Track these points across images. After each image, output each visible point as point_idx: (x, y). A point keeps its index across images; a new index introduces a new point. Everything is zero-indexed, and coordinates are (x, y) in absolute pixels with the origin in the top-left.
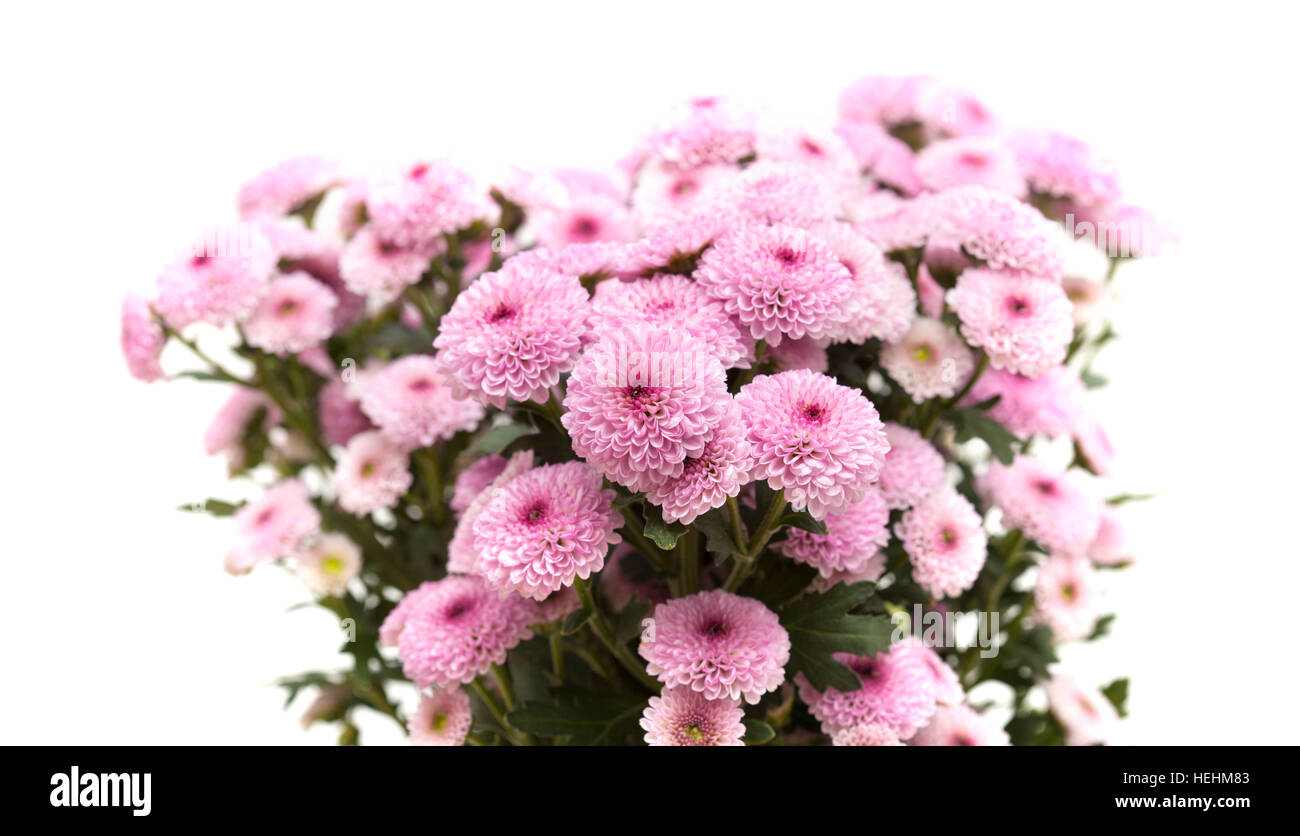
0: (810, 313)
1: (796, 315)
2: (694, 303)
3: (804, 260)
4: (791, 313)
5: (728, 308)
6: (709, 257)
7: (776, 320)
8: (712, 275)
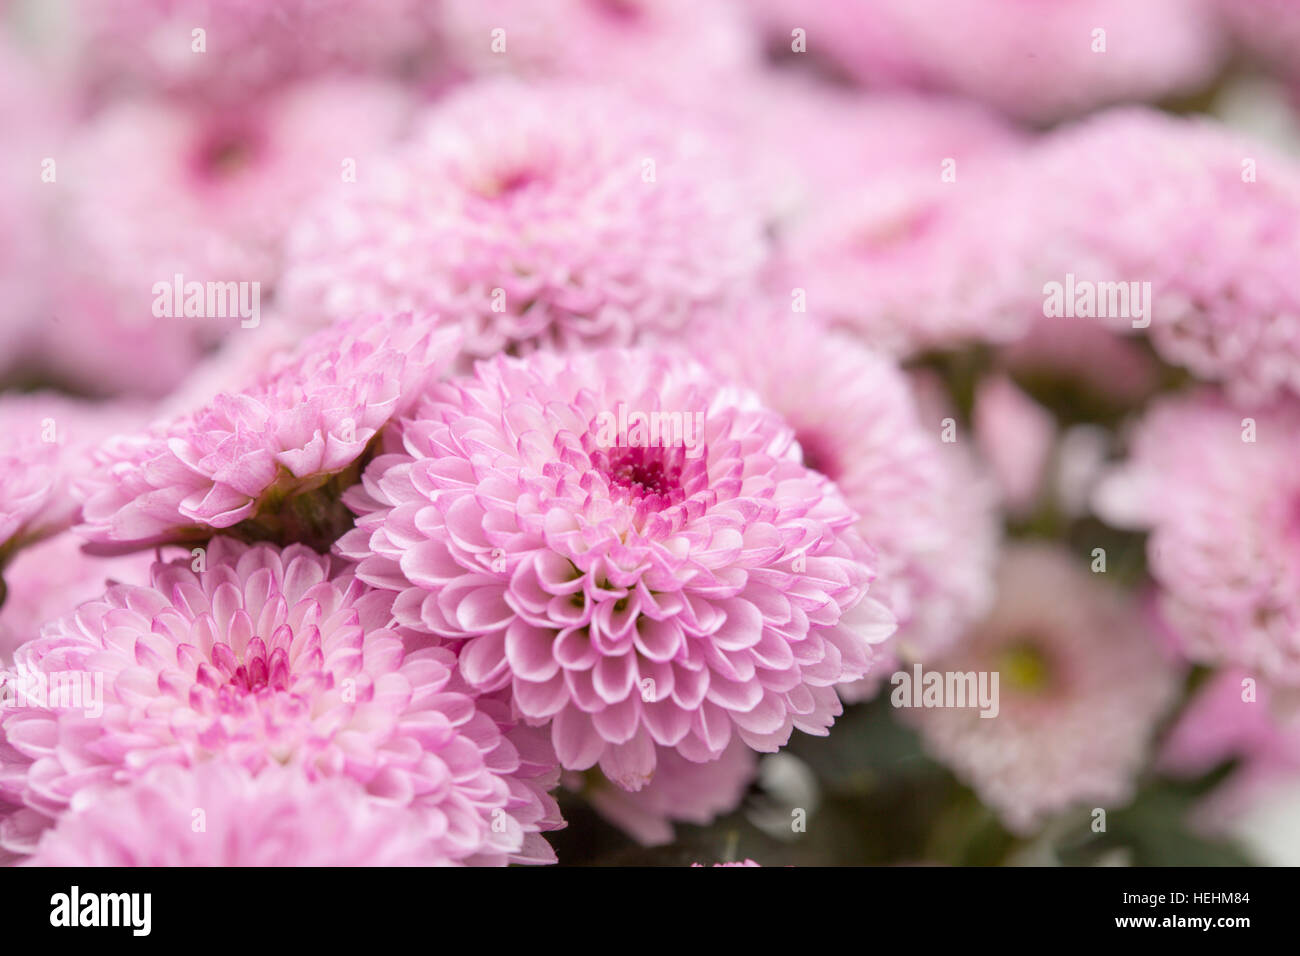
0: (746, 674)
1: (703, 686)
2: (357, 662)
3: (703, 484)
4: (684, 681)
5: (472, 673)
6: (387, 486)
7: (638, 711)
8: (409, 557)
